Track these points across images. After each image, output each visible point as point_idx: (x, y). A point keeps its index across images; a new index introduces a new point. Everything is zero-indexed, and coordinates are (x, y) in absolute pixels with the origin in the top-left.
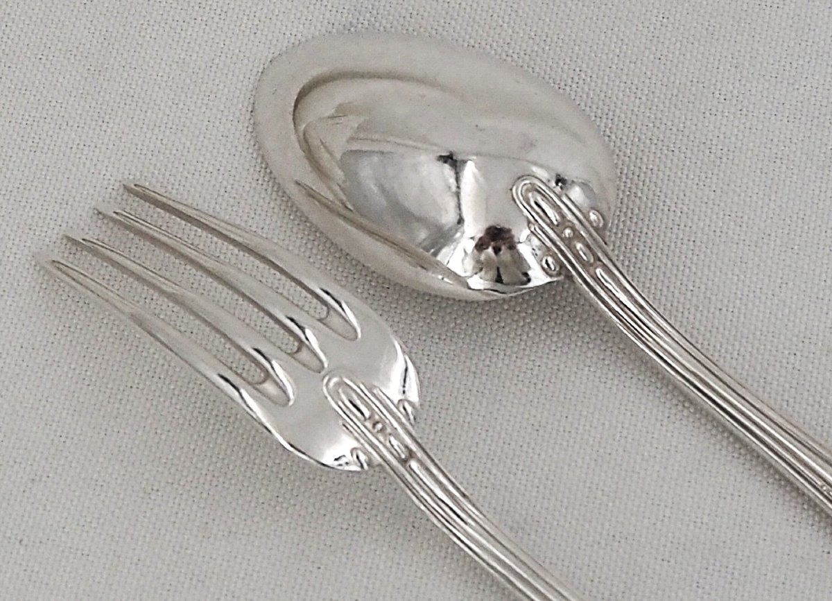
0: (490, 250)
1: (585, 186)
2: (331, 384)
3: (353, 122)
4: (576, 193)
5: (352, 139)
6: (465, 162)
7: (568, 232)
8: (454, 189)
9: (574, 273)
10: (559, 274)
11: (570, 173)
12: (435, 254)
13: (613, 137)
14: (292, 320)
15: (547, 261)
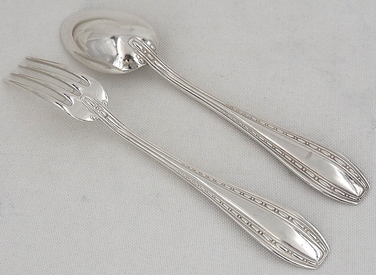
0: (126, 61)
1: (150, 41)
2: (83, 98)
3: (88, 33)
4: (149, 43)
5: (88, 38)
6: (118, 38)
7: (145, 51)
8: (115, 45)
9: (148, 63)
10: (144, 63)
11: (147, 37)
12: (112, 64)
13: (159, 28)
14: (74, 85)
15: (140, 60)
